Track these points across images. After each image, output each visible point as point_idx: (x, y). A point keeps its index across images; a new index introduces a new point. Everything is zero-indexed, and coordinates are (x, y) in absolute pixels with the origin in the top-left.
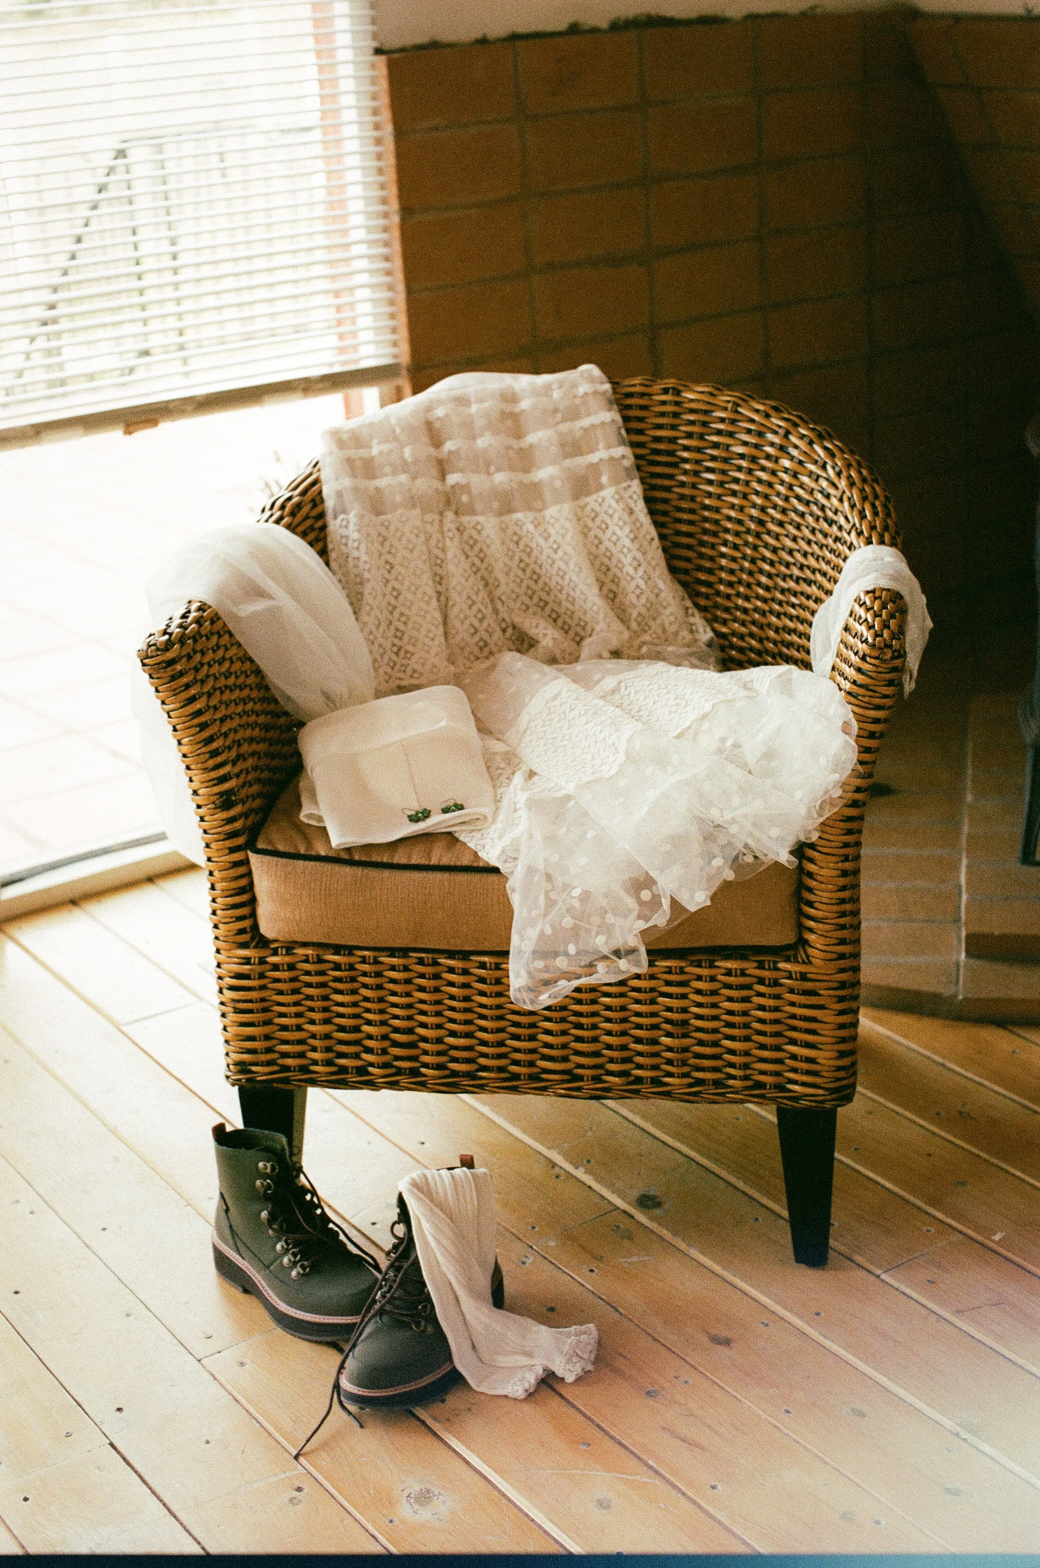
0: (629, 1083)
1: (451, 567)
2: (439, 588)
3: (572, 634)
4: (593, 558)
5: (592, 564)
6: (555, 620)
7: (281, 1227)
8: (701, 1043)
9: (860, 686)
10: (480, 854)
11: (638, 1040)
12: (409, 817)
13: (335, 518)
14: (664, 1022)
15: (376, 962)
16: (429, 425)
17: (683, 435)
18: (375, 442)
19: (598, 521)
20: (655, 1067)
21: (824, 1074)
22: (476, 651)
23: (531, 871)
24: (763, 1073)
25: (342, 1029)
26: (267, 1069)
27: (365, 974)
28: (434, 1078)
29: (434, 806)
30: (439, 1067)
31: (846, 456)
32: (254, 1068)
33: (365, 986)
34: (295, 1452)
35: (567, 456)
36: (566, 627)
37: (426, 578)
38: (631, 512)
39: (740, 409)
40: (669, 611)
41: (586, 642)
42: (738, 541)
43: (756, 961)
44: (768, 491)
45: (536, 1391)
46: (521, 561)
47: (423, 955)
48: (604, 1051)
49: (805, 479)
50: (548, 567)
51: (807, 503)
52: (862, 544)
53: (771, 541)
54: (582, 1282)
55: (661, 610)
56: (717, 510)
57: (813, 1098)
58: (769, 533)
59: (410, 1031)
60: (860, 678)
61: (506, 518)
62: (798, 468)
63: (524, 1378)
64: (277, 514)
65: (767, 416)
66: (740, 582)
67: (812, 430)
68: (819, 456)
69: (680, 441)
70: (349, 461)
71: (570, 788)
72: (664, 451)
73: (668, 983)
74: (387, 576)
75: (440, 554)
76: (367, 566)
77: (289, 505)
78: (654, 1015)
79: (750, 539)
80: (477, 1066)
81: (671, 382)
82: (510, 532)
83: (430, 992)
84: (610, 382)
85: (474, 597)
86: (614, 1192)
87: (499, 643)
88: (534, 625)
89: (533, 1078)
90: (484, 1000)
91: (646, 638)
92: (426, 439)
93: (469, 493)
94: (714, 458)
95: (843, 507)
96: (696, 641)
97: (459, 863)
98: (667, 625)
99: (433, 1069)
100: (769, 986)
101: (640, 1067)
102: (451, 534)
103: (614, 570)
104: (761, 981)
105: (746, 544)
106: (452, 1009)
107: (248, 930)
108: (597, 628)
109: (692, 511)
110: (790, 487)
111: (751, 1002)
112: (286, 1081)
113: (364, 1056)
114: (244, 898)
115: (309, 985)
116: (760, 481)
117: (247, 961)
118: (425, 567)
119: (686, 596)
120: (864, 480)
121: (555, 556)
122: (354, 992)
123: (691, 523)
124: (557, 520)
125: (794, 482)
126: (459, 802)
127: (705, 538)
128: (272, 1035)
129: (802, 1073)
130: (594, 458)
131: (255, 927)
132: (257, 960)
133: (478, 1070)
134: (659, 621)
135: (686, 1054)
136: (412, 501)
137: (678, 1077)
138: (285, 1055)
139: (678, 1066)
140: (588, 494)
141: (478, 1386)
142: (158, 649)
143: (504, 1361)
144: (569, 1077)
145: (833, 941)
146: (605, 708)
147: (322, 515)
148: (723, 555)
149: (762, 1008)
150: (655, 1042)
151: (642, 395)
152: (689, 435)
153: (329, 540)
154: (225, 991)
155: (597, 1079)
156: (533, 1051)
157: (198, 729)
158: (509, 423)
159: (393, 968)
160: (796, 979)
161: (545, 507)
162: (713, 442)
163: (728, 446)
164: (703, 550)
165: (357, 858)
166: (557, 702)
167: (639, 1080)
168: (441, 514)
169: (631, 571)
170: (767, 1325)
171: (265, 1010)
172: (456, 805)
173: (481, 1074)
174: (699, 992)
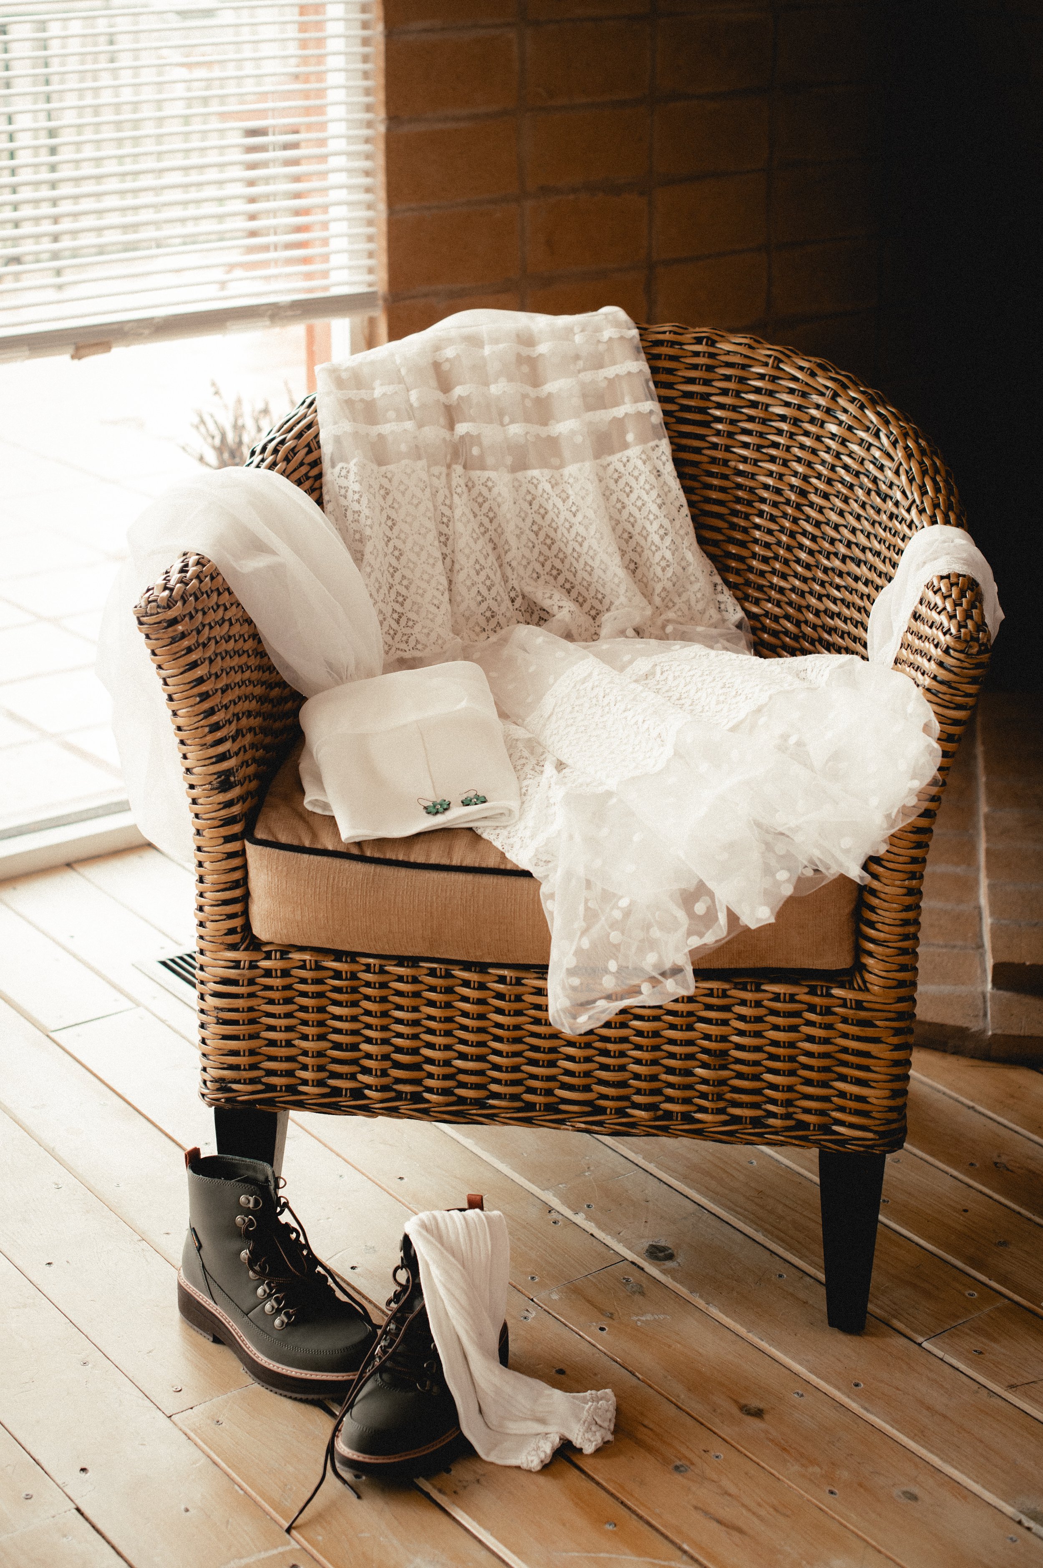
0: (657, 1119)
1: (460, 527)
2: (445, 550)
3: (587, 607)
4: (616, 523)
5: (614, 530)
6: (569, 592)
7: (263, 1268)
8: (740, 1076)
9: (941, 682)
10: (508, 855)
11: (670, 1071)
12: (425, 808)
13: (333, 466)
14: (701, 1052)
15: (382, 971)
16: (436, 365)
17: (718, 391)
18: (377, 383)
19: (622, 483)
20: (687, 1101)
21: (874, 1114)
22: (482, 622)
23: (569, 875)
24: (807, 1111)
25: (337, 1046)
26: (249, 1088)
27: (368, 984)
28: (439, 1105)
29: (455, 798)
30: (445, 1092)
31: (901, 424)
32: (234, 1086)
33: (367, 998)
34: (286, 1525)
35: (589, 408)
36: (581, 599)
37: (432, 536)
38: (659, 474)
39: (782, 366)
40: (696, 586)
41: (605, 618)
42: (776, 512)
43: (808, 986)
44: (811, 458)
45: (551, 1462)
46: (534, 522)
47: (435, 965)
48: (631, 1081)
49: (855, 448)
50: (565, 532)
51: (857, 474)
52: (925, 524)
53: (813, 514)
54: (593, 1342)
55: (688, 586)
56: (753, 476)
57: (860, 1143)
58: (811, 505)
59: (415, 1051)
60: (942, 674)
61: (519, 475)
62: (847, 435)
63: (538, 1448)
64: (270, 459)
65: (813, 375)
66: (776, 557)
67: (863, 393)
68: (872, 422)
69: (714, 398)
70: (349, 402)
71: (611, 784)
72: (695, 407)
73: (709, 1007)
74: (389, 533)
75: (447, 512)
76: (369, 522)
77: (283, 449)
78: (690, 1043)
79: (789, 511)
80: (488, 1093)
81: (704, 331)
82: (523, 490)
83: (441, 1007)
84: (638, 328)
85: (482, 561)
86: (619, 1241)
87: (508, 614)
88: (548, 595)
89: (550, 1108)
90: (500, 1019)
91: (671, 615)
92: (433, 383)
93: (480, 445)
94: (751, 419)
95: (900, 481)
96: (724, 621)
97: (484, 865)
98: (693, 603)
99: (438, 1094)
100: (821, 1014)
101: (670, 1100)
102: (459, 490)
103: (637, 537)
104: (812, 1008)
105: (785, 515)
106: (464, 1028)
107: (239, 930)
108: (617, 603)
109: (725, 477)
110: (838, 455)
111: (799, 1032)
112: (271, 1102)
113: (360, 1077)
114: (237, 893)
115: (304, 994)
116: (802, 447)
117: (236, 965)
118: (431, 525)
119: (715, 571)
120: (923, 452)
121: (573, 520)
122: (355, 1004)
123: (723, 490)
124: (577, 480)
125: (842, 449)
126: (480, 794)
127: (738, 507)
128: (258, 1050)
129: (850, 1113)
130: (619, 412)
131: (247, 927)
132: (247, 964)
133: (488, 1098)
134: (684, 597)
135: (722, 1088)
136: (417, 452)
137: (712, 1113)
138: (271, 1073)
139: (713, 1100)
140: (612, 452)
141: (488, 1454)
142: (158, 607)
143: (514, 1427)
144: (589, 1109)
145: (895, 967)
146: (644, 695)
147: (317, 462)
148: (758, 527)
149: (810, 1039)
150: (688, 1073)
151: (672, 344)
152: (724, 392)
153: (325, 490)
154: (208, 998)
155: (621, 1112)
156: (551, 1078)
157: (198, 699)
158: (525, 369)
159: (400, 979)
160: (851, 1008)
161: (562, 466)
162: (750, 401)
163: (768, 406)
164: (735, 520)
165: (368, 854)
166: (589, 685)
167: (668, 1115)
168: (449, 467)
169: (656, 539)
170: (802, 1396)
171: (252, 1021)
172: (477, 797)
173: (491, 1102)
174: (741, 1018)
